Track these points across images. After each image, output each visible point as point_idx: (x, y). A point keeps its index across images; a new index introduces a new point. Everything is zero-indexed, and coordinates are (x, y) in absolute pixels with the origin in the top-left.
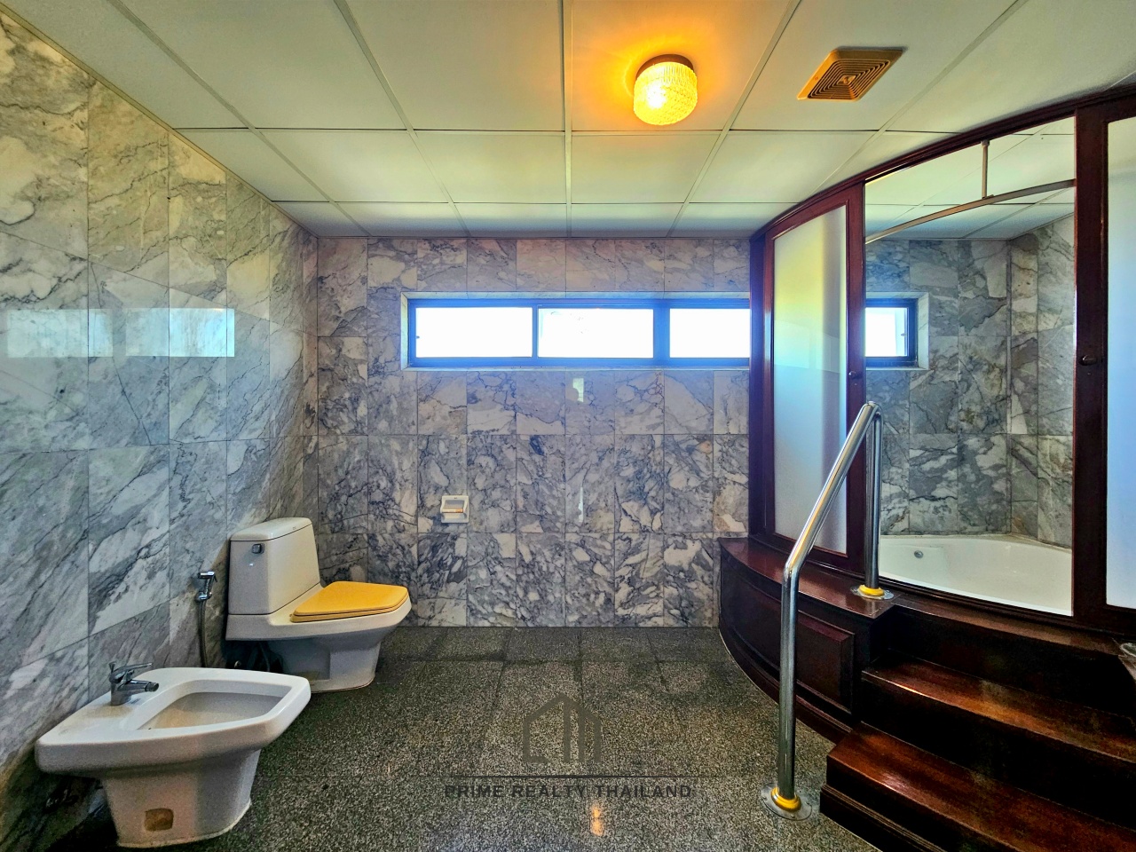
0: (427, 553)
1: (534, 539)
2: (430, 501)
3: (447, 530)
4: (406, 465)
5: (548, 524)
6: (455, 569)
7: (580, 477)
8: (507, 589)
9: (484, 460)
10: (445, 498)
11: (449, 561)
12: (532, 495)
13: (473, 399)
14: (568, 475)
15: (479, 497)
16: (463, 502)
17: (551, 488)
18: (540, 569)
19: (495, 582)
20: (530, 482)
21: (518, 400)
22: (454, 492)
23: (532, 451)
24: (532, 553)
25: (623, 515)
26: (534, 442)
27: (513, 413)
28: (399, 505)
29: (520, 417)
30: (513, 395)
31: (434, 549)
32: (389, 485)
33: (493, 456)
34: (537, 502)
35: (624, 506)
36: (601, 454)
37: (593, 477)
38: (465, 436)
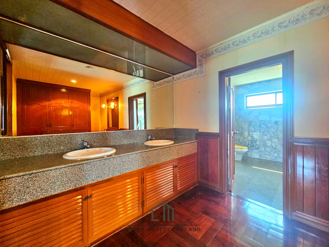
0: (250, 143)
1: (276, 143)
2: (251, 133)
3: (255, 139)
4: (246, 127)
6: (256, 147)
8: (269, 152)
9: (263, 126)
10: (254, 133)
11: (255, 145)
12: (275, 133)
13: (260, 114)
15: (262, 133)
16: (258, 134)
18: (278, 149)
19: (266, 151)
20: (275, 131)
21: (271, 114)
22: (256, 132)
23: (275, 124)
24: (275, 146)
26: (276, 122)
27: (270, 116)
28: (244, 134)
29: (272, 117)
31: (252, 143)
32: (242, 130)
33: (265, 125)
38: (258, 121)
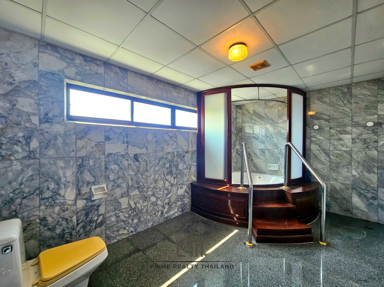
0: (82, 218)
1: (136, 197)
2: (84, 190)
3: (94, 203)
4: (69, 173)
5: (141, 190)
6: (99, 221)
7: (152, 169)
8: (125, 221)
9: (114, 167)
10: (93, 188)
11: (96, 218)
12: (135, 179)
13: (108, 138)
14: (148, 169)
15: (111, 184)
16: (104, 188)
17: (142, 175)
18: (138, 209)
19: (119, 221)
20: (134, 174)
21: (129, 139)
22: (99, 183)
23: (135, 160)
24: (135, 203)
25: (166, 181)
26: (136, 157)
27: (127, 145)
28: (63, 196)
29: (130, 146)
30: (127, 137)
31: (87, 215)
32: (57, 186)
33: (118, 164)
34: (137, 182)
35: (166, 178)
36: (159, 160)
37: (157, 169)
38: (104, 156)
